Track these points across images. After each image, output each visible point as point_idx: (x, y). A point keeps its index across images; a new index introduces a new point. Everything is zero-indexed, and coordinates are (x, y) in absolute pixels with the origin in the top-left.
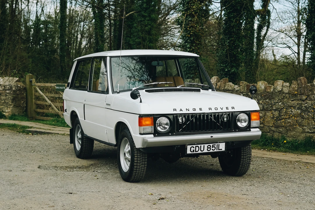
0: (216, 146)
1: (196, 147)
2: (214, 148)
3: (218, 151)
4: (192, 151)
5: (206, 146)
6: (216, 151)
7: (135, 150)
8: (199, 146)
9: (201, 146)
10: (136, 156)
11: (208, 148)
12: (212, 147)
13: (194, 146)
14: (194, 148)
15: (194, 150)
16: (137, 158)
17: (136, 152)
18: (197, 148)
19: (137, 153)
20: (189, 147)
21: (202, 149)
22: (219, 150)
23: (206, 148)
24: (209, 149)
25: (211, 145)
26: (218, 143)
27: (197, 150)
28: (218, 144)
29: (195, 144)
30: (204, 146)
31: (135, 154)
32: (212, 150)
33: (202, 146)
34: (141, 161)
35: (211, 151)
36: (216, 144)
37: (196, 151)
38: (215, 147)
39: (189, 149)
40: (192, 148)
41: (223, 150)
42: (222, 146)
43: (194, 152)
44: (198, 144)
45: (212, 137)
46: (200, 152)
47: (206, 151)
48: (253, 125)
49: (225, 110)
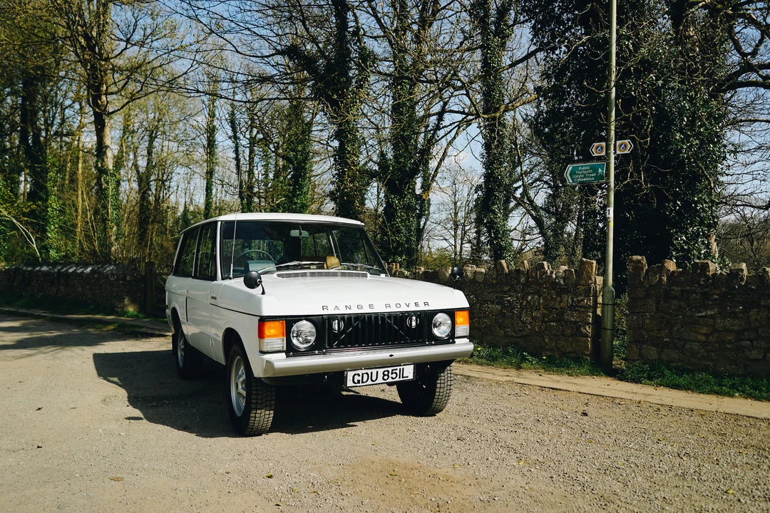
0: (398, 372)
1: (363, 374)
2: (394, 376)
3: (401, 379)
4: (356, 381)
5: (381, 371)
6: (397, 379)
7: (253, 381)
8: (369, 372)
9: (372, 373)
10: (254, 392)
11: (384, 375)
12: (392, 374)
13: (360, 372)
14: (359, 375)
15: (358, 381)
16: (257, 394)
17: (255, 385)
18: (365, 376)
20: (350, 375)
21: (374, 378)
22: (403, 377)
23: (380, 375)
24: (386, 377)
25: (390, 369)
27: (365, 380)
28: (401, 367)
29: (361, 370)
30: (377, 372)
31: (253, 389)
32: (392, 378)
33: (374, 371)
34: (264, 400)
35: (390, 380)
36: (398, 368)
37: (362, 382)
38: (396, 373)
39: (351, 379)
40: (356, 377)
41: (411, 377)
42: (409, 371)
43: (358, 383)
44: (366, 369)
45: (391, 356)
46: (370, 383)
47: (380, 381)
48: (459, 334)
49: (413, 308)
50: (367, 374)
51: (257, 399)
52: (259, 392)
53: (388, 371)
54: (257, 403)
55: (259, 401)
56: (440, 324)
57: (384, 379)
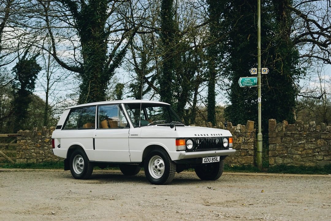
0: (216, 158)
2: (215, 160)
5: (212, 158)
6: (215, 161)
8: (208, 158)
10: (171, 166)
11: (212, 160)
13: (206, 158)
16: (172, 167)
18: (207, 160)
20: (203, 159)
22: (217, 161)
23: (211, 160)
25: (214, 157)
26: (217, 156)
31: (170, 165)
33: (210, 158)
35: (214, 162)
37: (207, 162)
40: (205, 160)
41: (219, 161)
42: (218, 158)
43: (205, 162)
44: (208, 157)
45: (215, 152)
46: (208, 162)
47: (211, 162)
48: (230, 146)
49: (218, 136)
52: (172, 166)
56: (225, 142)
57: (212, 161)
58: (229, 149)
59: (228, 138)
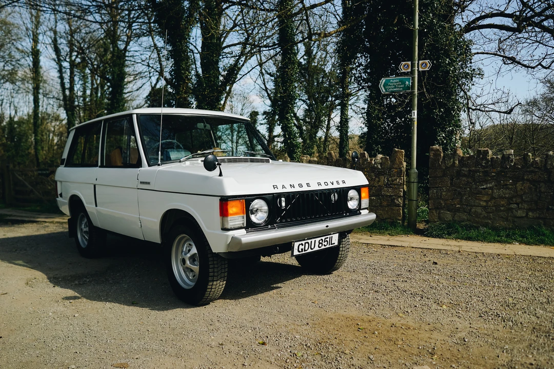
0: (328, 240)
1: (305, 243)
2: (326, 243)
3: (330, 246)
4: (300, 250)
5: (317, 240)
6: (328, 246)
7: (209, 256)
8: (309, 241)
9: (311, 242)
10: (211, 266)
11: (320, 243)
12: (325, 242)
13: (303, 242)
14: (302, 244)
15: (302, 249)
16: (214, 268)
17: (211, 259)
18: (307, 245)
19: (213, 261)
20: (296, 244)
21: (312, 247)
22: (331, 244)
23: (317, 244)
24: (320, 245)
25: (323, 238)
26: (331, 234)
27: (306, 249)
28: (331, 236)
29: (304, 240)
30: (315, 241)
31: (210, 263)
32: (325, 246)
33: (313, 240)
34: (219, 272)
35: (323, 247)
36: (329, 236)
37: (305, 250)
38: (327, 241)
39: (297, 248)
40: (301, 246)
41: (336, 244)
42: (335, 238)
43: (302, 251)
44: (308, 239)
45: (327, 226)
46: (310, 250)
47: (317, 248)
48: (363, 206)
49: (336, 186)
50: (308, 243)
51: (214, 272)
52: (216, 266)
53: (322, 240)
54: (214, 276)
55: (216, 274)
56: (351, 199)
57: (319, 247)
58: (360, 213)
59: (358, 189)
